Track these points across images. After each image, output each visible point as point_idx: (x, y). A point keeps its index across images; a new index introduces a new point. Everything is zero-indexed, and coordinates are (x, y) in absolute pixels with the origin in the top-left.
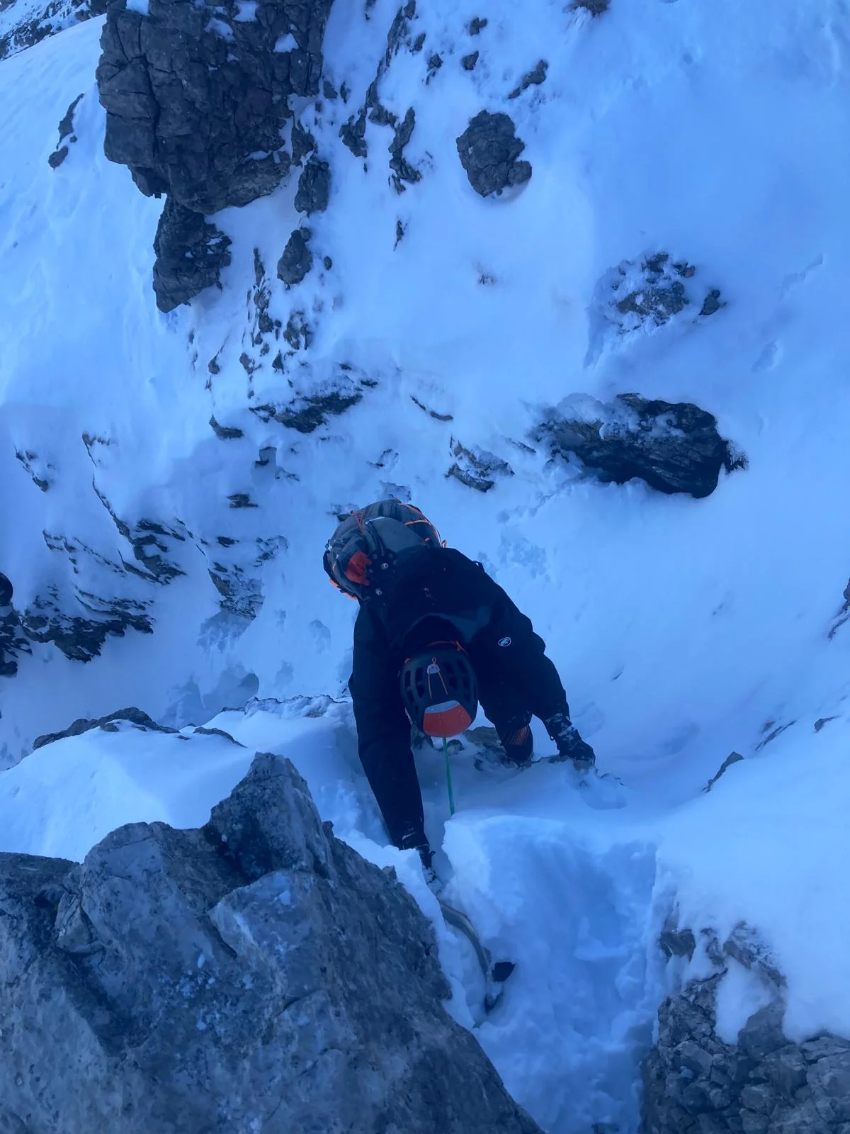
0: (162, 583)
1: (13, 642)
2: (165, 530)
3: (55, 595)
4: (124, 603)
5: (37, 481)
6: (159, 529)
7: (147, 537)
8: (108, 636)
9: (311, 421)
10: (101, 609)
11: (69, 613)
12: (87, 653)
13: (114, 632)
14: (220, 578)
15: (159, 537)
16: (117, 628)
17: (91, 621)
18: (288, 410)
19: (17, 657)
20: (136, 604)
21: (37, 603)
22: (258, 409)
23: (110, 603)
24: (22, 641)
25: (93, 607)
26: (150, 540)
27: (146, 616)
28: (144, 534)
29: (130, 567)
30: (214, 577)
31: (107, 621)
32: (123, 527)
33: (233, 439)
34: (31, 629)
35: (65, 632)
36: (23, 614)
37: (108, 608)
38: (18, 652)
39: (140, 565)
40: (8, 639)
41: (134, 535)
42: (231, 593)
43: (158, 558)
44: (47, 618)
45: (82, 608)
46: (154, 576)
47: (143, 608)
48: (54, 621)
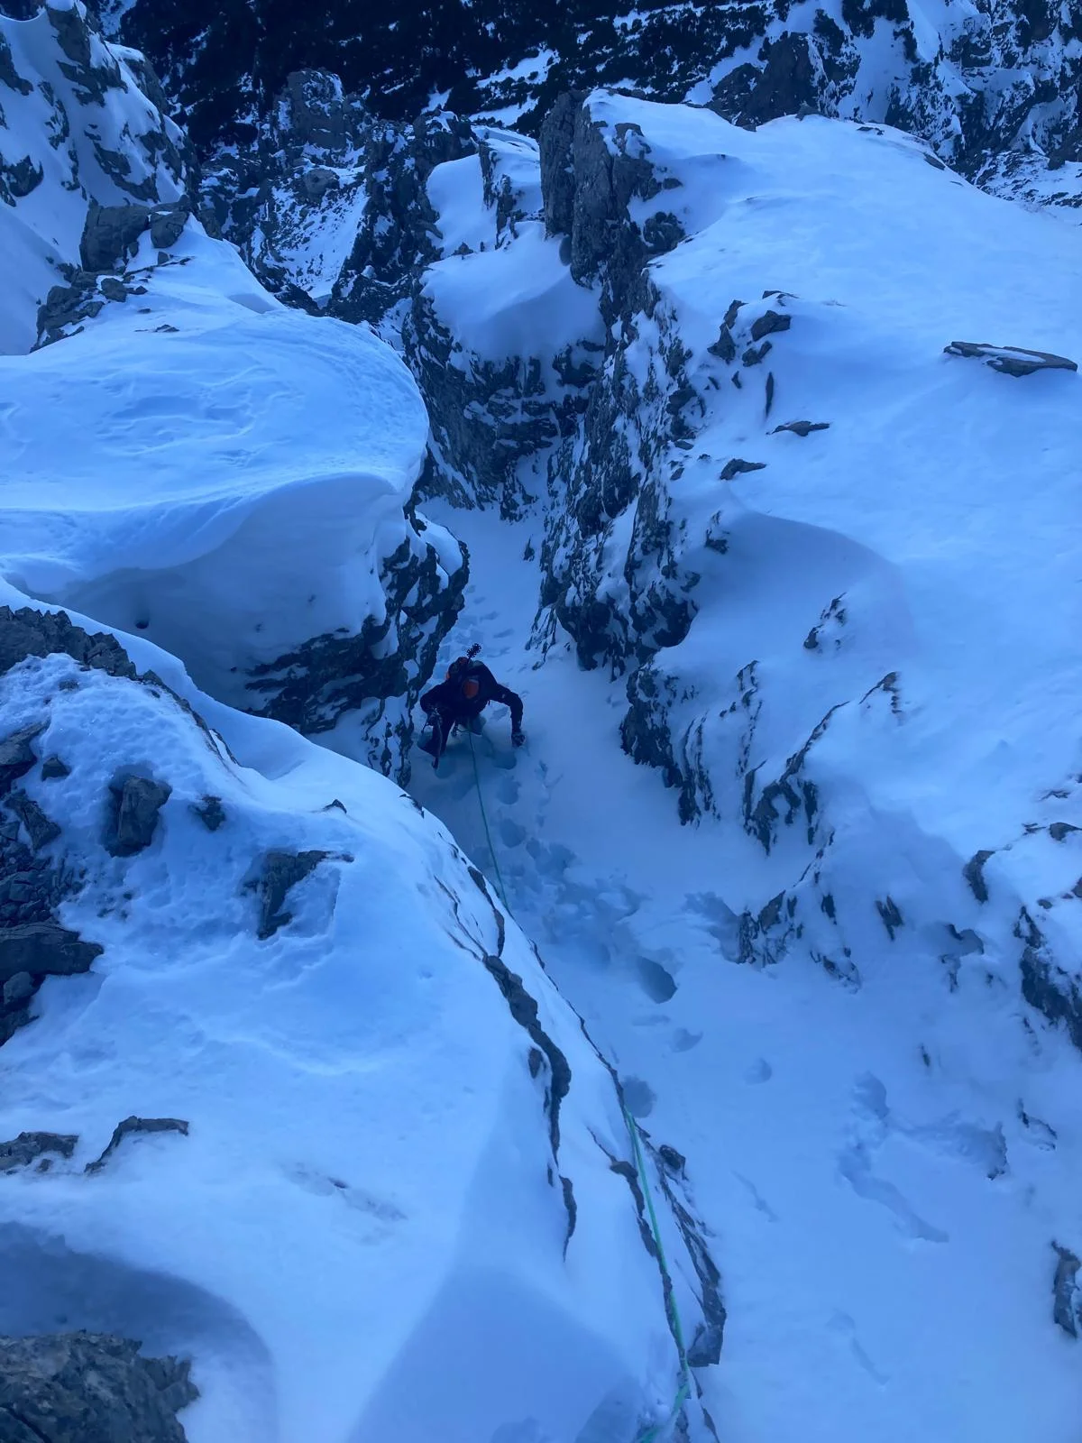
0: (746, 824)
1: (618, 658)
2: (813, 816)
3: (685, 697)
4: (705, 782)
5: (813, 634)
6: (812, 807)
7: (796, 796)
8: (660, 770)
9: (1044, 1001)
10: (688, 756)
11: (671, 718)
12: (634, 747)
13: (667, 775)
14: (779, 909)
15: (802, 811)
16: (672, 778)
17: (671, 746)
18: (1046, 967)
19: (603, 666)
20: (709, 797)
21: (669, 681)
22: (1029, 919)
23: (700, 767)
24: (623, 669)
25: (688, 747)
26: (794, 801)
27: (699, 813)
28: (798, 792)
29: (750, 780)
30: (777, 901)
31: (677, 764)
32: (797, 763)
33: (971, 890)
34: (638, 681)
35: (648, 720)
36: (653, 668)
37: (693, 765)
38: (608, 666)
39: (757, 796)
40: (619, 652)
41: (791, 779)
42: (765, 928)
43: (776, 815)
44: (657, 696)
45: (682, 732)
46: (752, 814)
47: (707, 808)
48: (657, 705)
